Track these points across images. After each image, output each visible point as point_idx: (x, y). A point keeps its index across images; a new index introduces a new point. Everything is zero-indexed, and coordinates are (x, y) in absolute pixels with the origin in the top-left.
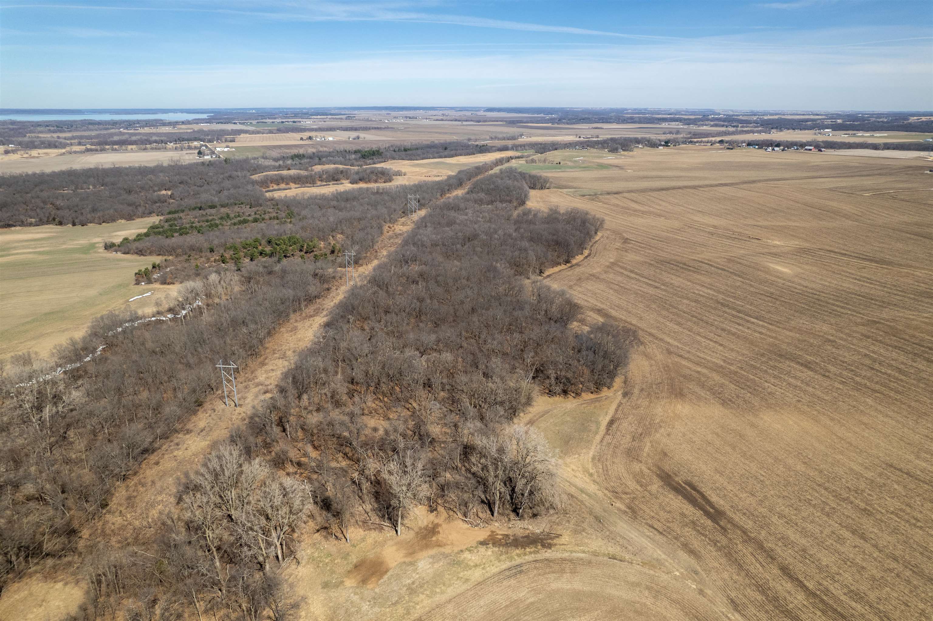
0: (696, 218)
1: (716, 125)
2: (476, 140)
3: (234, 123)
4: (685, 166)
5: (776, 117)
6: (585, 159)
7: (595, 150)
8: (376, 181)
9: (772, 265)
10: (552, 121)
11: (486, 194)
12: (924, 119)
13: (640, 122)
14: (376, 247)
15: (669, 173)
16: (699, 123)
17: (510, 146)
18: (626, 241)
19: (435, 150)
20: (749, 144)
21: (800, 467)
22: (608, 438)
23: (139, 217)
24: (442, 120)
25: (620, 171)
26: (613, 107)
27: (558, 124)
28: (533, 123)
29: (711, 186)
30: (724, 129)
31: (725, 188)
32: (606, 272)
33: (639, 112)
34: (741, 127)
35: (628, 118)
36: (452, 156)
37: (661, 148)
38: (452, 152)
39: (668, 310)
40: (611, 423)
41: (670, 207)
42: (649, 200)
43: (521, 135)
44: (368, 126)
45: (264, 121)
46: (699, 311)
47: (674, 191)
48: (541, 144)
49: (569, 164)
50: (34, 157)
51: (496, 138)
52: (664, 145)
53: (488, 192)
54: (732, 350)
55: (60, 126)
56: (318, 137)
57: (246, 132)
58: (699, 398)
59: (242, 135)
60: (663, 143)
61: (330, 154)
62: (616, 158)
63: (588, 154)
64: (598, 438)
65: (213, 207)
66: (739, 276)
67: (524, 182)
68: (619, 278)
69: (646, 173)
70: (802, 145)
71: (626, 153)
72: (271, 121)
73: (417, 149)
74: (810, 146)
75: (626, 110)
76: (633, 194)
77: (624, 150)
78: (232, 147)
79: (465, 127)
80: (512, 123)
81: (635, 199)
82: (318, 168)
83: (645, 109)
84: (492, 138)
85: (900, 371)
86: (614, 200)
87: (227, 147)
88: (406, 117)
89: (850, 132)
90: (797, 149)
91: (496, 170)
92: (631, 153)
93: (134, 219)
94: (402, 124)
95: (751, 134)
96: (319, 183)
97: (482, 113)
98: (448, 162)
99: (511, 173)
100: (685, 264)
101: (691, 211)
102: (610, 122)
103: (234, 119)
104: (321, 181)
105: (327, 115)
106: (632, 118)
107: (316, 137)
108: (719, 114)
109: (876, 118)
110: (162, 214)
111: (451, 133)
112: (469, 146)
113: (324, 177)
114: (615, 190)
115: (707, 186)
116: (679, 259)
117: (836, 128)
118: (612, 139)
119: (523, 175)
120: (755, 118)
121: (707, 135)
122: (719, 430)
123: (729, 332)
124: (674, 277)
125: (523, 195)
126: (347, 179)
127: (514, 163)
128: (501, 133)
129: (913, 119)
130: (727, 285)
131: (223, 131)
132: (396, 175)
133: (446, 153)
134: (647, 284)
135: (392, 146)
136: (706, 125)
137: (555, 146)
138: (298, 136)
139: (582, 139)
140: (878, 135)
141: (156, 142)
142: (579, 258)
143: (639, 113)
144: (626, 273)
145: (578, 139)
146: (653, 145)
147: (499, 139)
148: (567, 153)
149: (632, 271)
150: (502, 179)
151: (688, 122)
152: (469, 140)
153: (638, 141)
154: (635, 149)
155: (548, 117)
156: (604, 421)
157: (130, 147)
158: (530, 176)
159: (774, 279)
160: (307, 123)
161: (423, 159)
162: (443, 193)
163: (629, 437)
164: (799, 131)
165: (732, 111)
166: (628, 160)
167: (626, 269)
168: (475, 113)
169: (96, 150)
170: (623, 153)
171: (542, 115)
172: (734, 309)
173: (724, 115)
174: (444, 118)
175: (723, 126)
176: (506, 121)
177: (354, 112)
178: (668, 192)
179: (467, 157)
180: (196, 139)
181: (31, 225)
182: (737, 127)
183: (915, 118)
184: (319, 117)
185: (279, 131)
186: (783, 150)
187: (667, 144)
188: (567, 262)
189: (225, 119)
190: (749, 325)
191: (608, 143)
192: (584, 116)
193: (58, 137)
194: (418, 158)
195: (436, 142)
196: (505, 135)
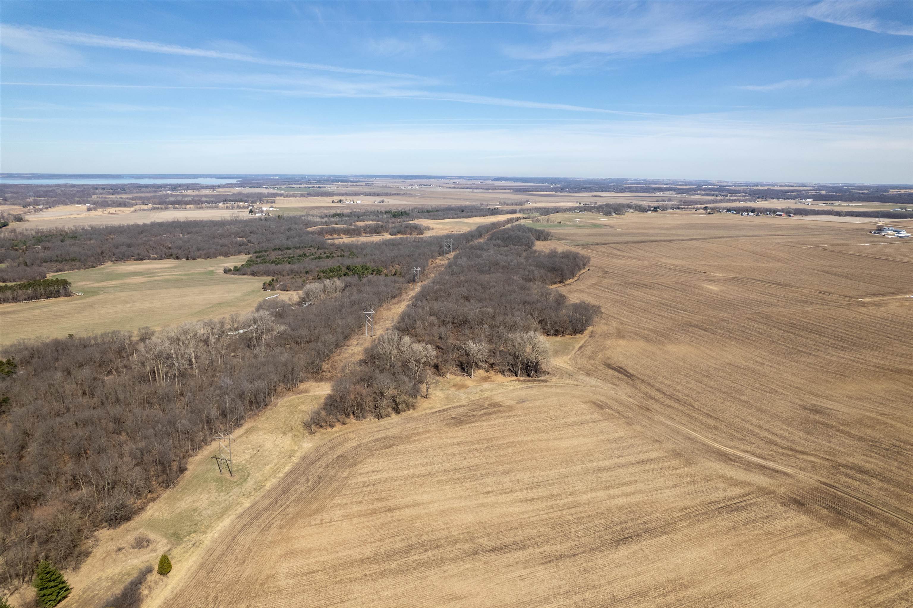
0: (662, 260)
1: (707, 195)
2: (487, 205)
3: (266, 188)
4: (666, 226)
5: (766, 188)
6: (582, 220)
7: (591, 213)
8: (411, 234)
9: (705, 286)
10: (556, 190)
11: (502, 241)
12: (903, 191)
13: (637, 191)
14: (426, 272)
15: (651, 231)
16: (691, 193)
17: (518, 210)
18: (606, 272)
19: (454, 212)
20: (729, 210)
21: (681, 364)
22: (579, 352)
23: (232, 255)
24: (454, 188)
25: (611, 230)
26: (613, 177)
27: (561, 192)
28: (538, 191)
29: (683, 240)
30: (712, 198)
31: (693, 241)
32: (588, 288)
33: (637, 182)
34: (731, 196)
35: (626, 188)
36: (468, 217)
37: (650, 212)
38: (469, 214)
39: (626, 306)
40: (581, 347)
41: (645, 254)
42: (629, 248)
43: (527, 201)
44: (389, 192)
45: (291, 186)
46: (647, 307)
47: (651, 243)
48: (545, 208)
49: (568, 223)
50: (112, 214)
51: (505, 203)
52: (652, 211)
53: (504, 240)
54: (661, 323)
55: (115, 189)
56: (348, 201)
57: (281, 195)
58: (633, 339)
59: (278, 198)
60: (652, 209)
61: (364, 214)
62: (609, 220)
63: (584, 216)
64: (573, 352)
65: (289, 249)
66: (681, 291)
67: (531, 234)
68: (597, 292)
69: (631, 231)
70: (774, 211)
71: (618, 216)
72: (298, 186)
73: (438, 211)
74: (782, 212)
75: (626, 180)
76: (617, 245)
77: (616, 214)
78: (276, 208)
79: (476, 194)
80: (519, 191)
81: (618, 248)
82: (360, 224)
83: (645, 180)
84: (501, 204)
85: (759, 333)
86: (601, 248)
87: (272, 207)
88: (421, 185)
89: (828, 202)
90: (770, 214)
91: (509, 226)
92: (623, 216)
93: (229, 256)
94: (418, 190)
95: (738, 202)
96: (364, 235)
97: (490, 182)
98: (465, 221)
99: (521, 228)
100: (645, 285)
101: (660, 256)
102: (609, 191)
103: (264, 184)
104: (366, 233)
105: (347, 182)
106: (629, 188)
107: (346, 200)
108: (714, 184)
109: (860, 190)
110: (250, 253)
111: (464, 199)
112: (482, 209)
113: (368, 230)
114: (603, 242)
115: (679, 240)
116: (642, 282)
117: (818, 197)
118: (607, 205)
119: (530, 230)
120: (745, 188)
121: (696, 203)
122: (641, 351)
123: (663, 316)
124: (635, 291)
125: (530, 243)
126: (387, 232)
127: (522, 222)
128: (509, 199)
129: (892, 192)
130: (671, 296)
131: (261, 194)
132: (426, 230)
133: (463, 214)
134: (616, 294)
135: (415, 208)
136: (698, 194)
137: (557, 210)
138: (329, 199)
139: (582, 205)
140: (853, 205)
141: (206, 202)
142: (571, 281)
143: (637, 184)
144: (602, 289)
145: (578, 205)
146: (643, 210)
147: (507, 204)
148: (567, 215)
149: (606, 288)
150: (513, 231)
151: (681, 191)
152: (482, 204)
153: (629, 207)
154: (627, 213)
155: (551, 186)
156: (577, 346)
157: (188, 206)
158: (535, 230)
159: (704, 293)
160: (332, 188)
161: (444, 219)
162: (468, 241)
163: (590, 352)
164: (783, 201)
165: (727, 182)
166: (618, 221)
167: (602, 287)
168: (484, 182)
169: (162, 208)
170: (615, 216)
171: (546, 184)
172: (670, 306)
173: (718, 185)
174: (456, 186)
175: (713, 195)
176: (513, 190)
177: (373, 180)
178: (646, 244)
179: (481, 218)
180: (241, 201)
181: (155, 259)
182: (726, 196)
183: (896, 190)
184: (340, 183)
185: (309, 195)
186: (756, 215)
187: (656, 209)
188: (561, 282)
189: (254, 183)
190: (677, 313)
191: (603, 208)
192: (585, 186)
193: (121, 198)
194: (440, 218)
195: (453, 206)
196: (513, 201)
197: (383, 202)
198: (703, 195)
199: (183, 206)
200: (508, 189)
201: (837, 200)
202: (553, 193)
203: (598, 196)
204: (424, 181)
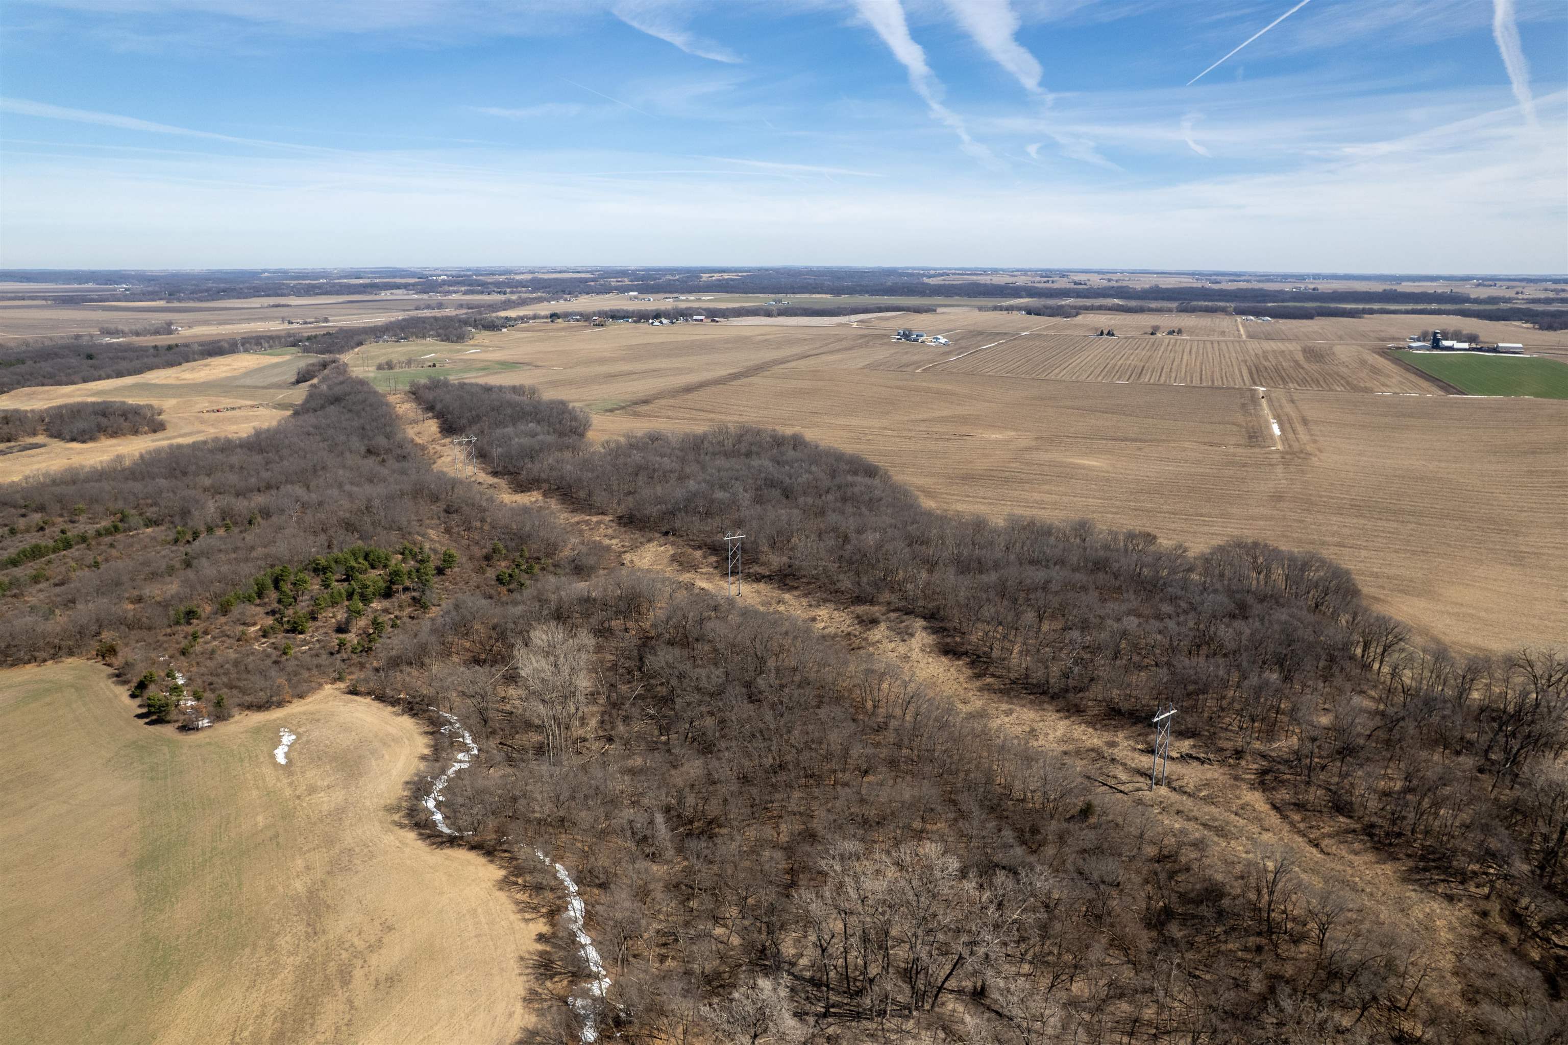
186: (672, 323)
198: (465, 293)
201: (683, 293)
202: (161, 303)
203: (283, 306)
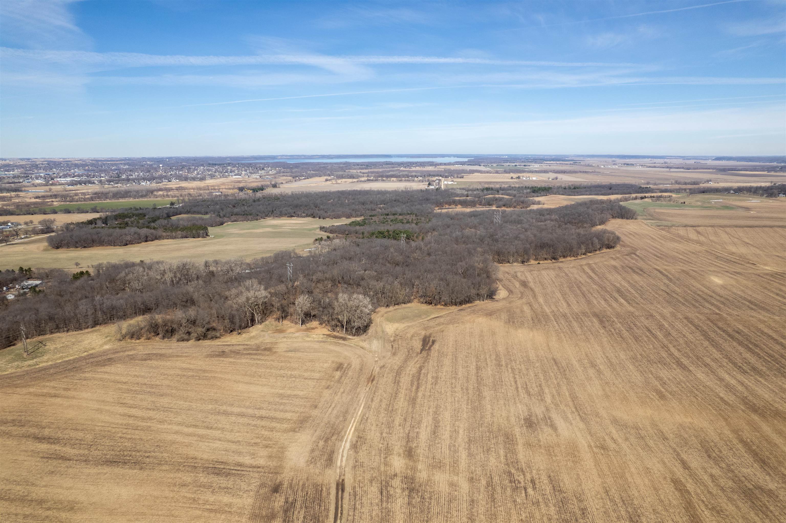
3: (480, 165)
19: (600, 189)
22: (426, 322)
25: (741, 212)
32: (573, 267)
38: (612, 191)
40: (436, 317)
43: (709, 181)
56: (526, 177)
64: (421, 321)
69: (766, 215)
73: (585, 188)
80: (723, 170)
87: (454, 181)
107: (523, 176)
112: (632, 187)
131: (465, 170)
138: (511, 175)
142: (571, 259)
144: (587, 269)
156: (433, 316)
158: (620, 208)
160: (535, 166)
161: (579, 195)
168: (700, 161)
171: (774, 163)
176: (718, 169)
180: (439, 175)
184: (551, 162)
188: (554, 259)
194: (576, 194)
197: (557, 178)
199: (389, 179)
200: (713, 169)
204: (628, 161)
